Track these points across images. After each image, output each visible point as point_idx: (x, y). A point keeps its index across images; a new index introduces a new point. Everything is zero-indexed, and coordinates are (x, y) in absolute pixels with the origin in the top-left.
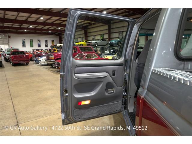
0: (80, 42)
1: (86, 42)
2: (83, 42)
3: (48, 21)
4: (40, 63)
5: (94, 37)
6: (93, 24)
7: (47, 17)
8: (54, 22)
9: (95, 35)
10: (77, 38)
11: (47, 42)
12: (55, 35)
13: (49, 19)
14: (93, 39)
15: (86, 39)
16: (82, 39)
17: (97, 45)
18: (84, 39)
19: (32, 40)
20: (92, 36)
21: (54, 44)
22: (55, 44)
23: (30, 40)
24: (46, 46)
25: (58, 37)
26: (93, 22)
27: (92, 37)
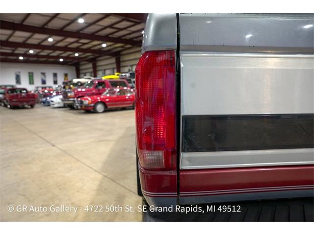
0: (110, 75)
1: (118, 75)
2: (114, 75)
3: (61, 44)
4: (53, 105)
5: (130, 68)
6: (129, 48)
7: (59, 38)
8: (69, 45)
10: (105, 70)
11: (57, 77)
12: (69, 65)
13: (61, 41)
14: (129, 70)
15: (119, 71)
16: (112, 71)
18: (115, 70)
19: (33, 73)
21: (67, 79)
22: (69, 80)
23: (29, 73)
24: (55, 82)
25: (74, 68)
26: (128, 46)
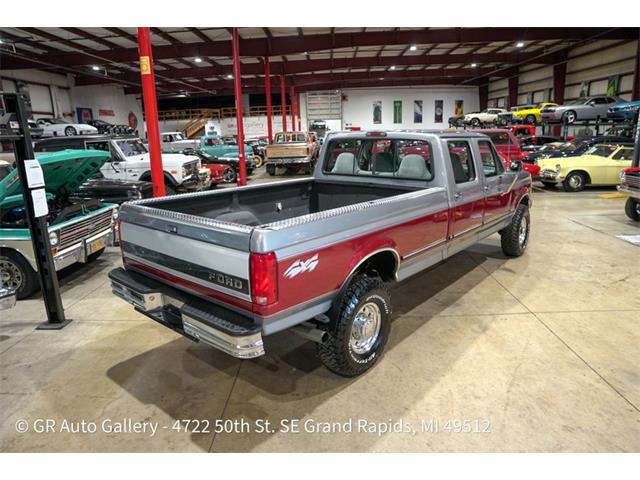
3: (434, 52)
5: (586, 88)
8: (450, 51)
9: (591, 82)
11: (442, 108)
12: (465, 84)
13: (432, 48)
14: (582, 94)
16: (547, 95)
17: (576, 119)
18: (553, 93)
19: (400, 102)
20: (579, 84)
22: (461, 115)
23: (395, 102)
24: (439, 119)
25: (477, 89)
27: (578, 87)
